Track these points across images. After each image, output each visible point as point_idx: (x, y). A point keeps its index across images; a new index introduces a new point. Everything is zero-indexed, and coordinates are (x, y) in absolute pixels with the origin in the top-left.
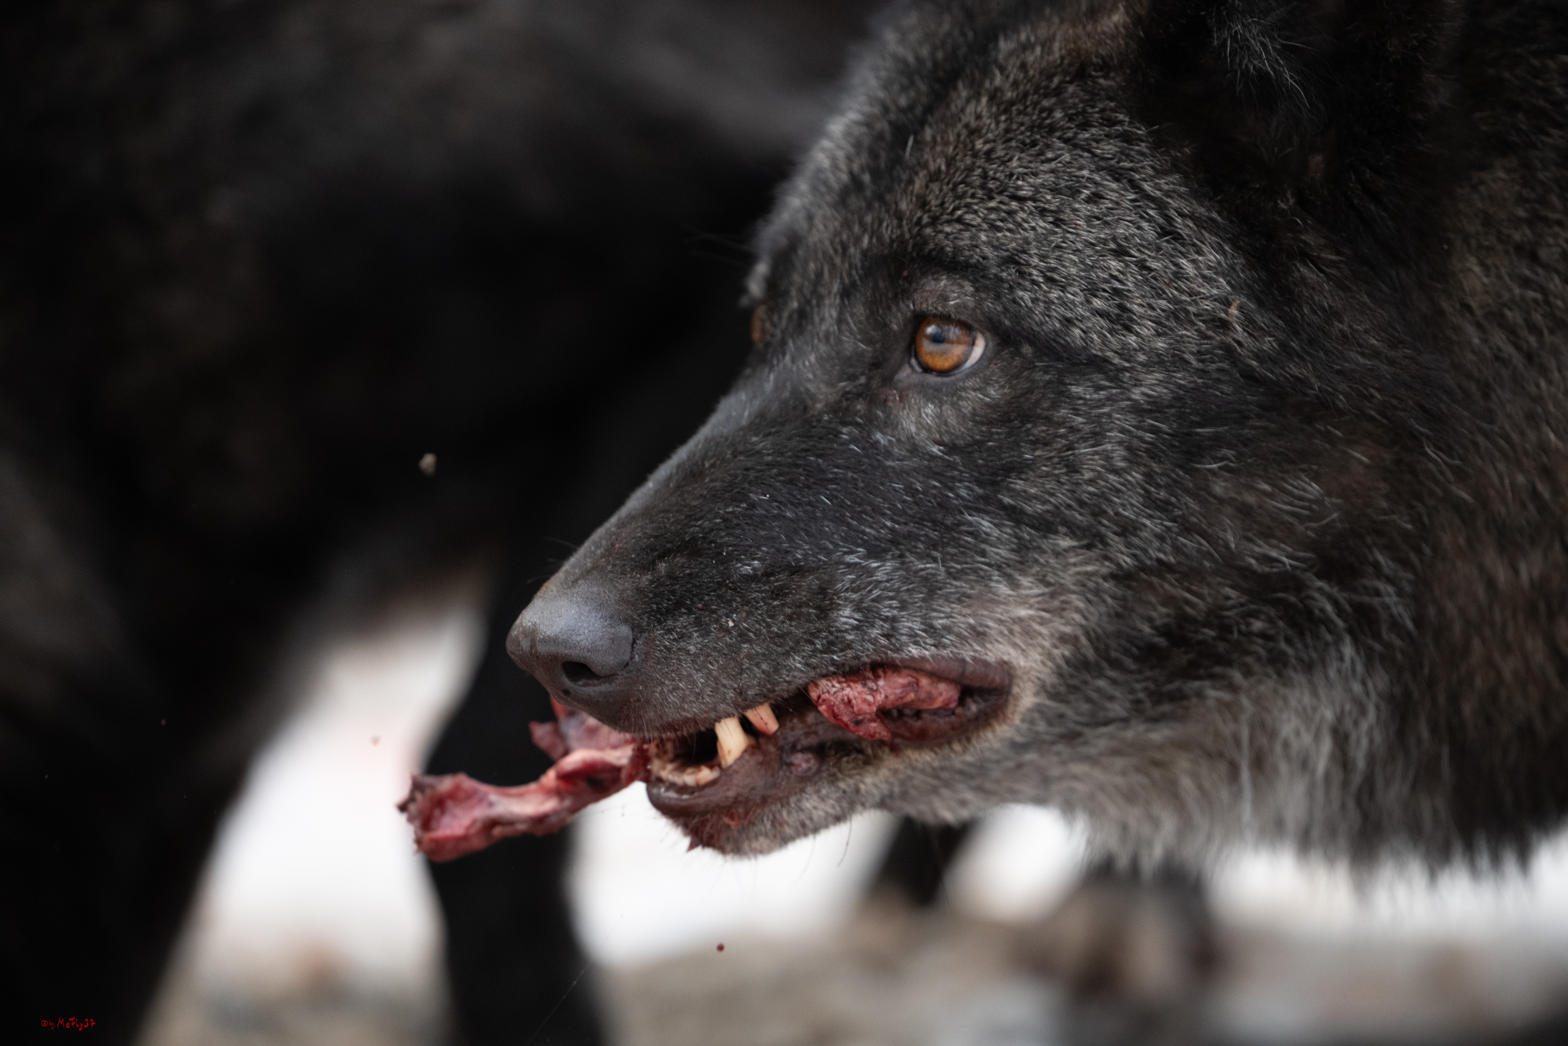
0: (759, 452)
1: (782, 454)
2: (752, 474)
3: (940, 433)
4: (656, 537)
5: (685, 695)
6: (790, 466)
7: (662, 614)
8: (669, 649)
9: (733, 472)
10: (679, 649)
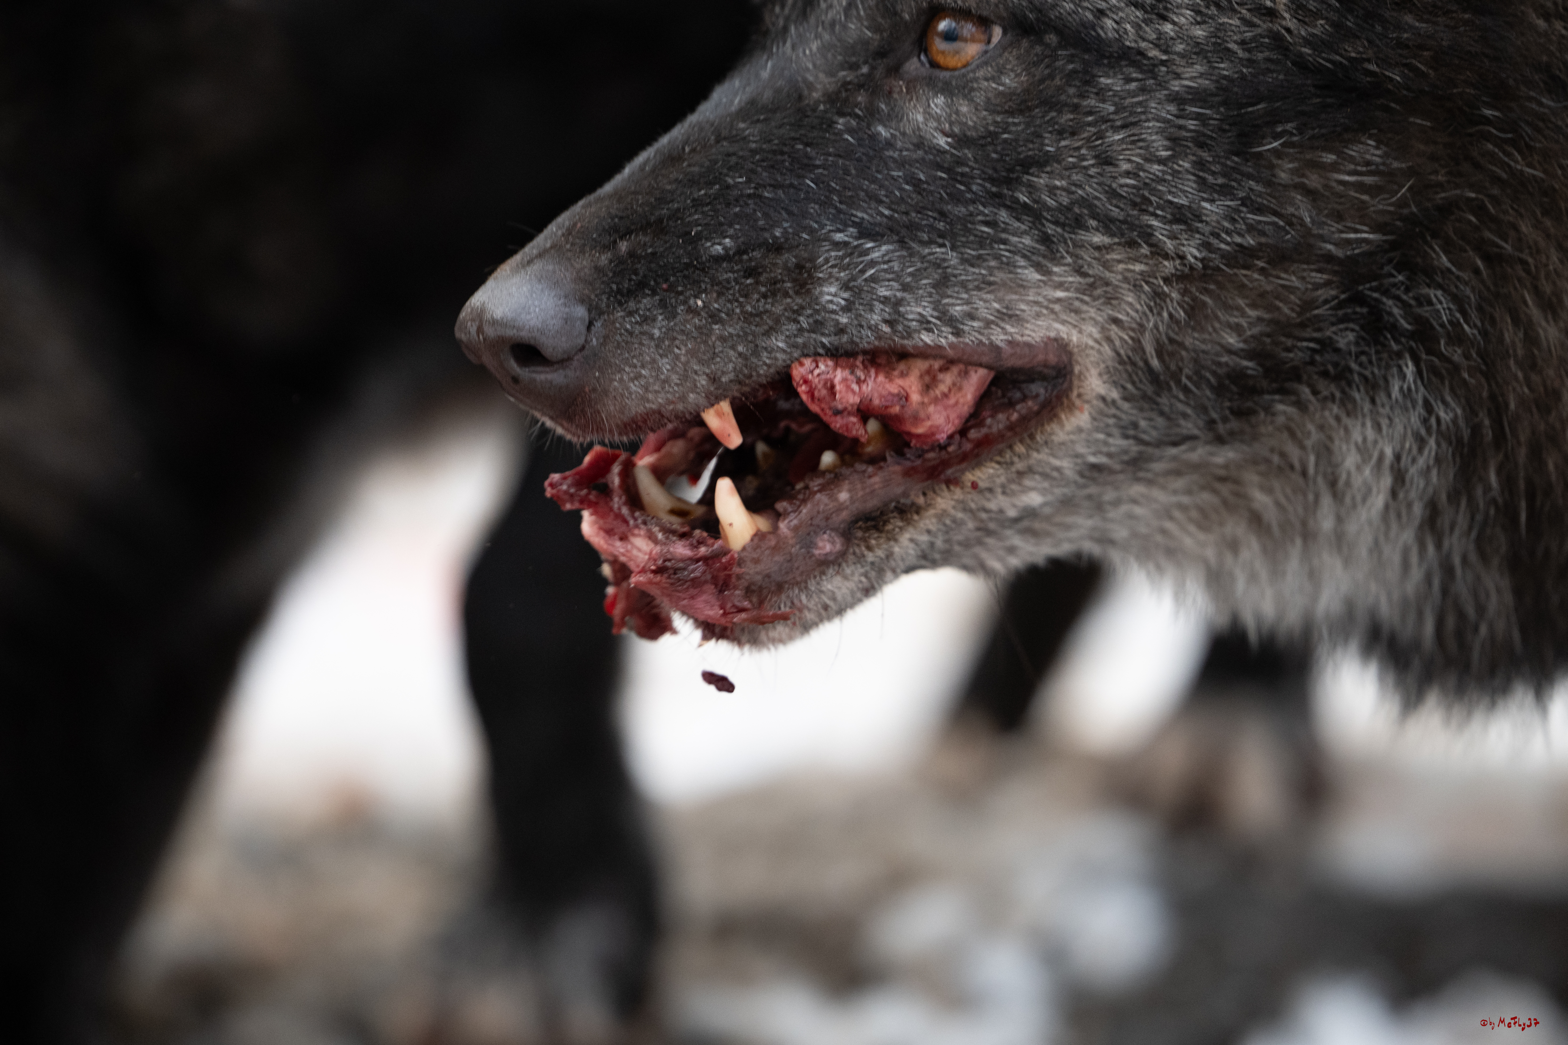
0: (744, 138)
1: (770, 141)
2: (733, 160)
3: (951, 124)
4: (621, 218)
5: (648, 383)
6: (774, 152)
7: (623, 296)
8: (631, 334)
9: (714, 157)
10: (641, 333)
